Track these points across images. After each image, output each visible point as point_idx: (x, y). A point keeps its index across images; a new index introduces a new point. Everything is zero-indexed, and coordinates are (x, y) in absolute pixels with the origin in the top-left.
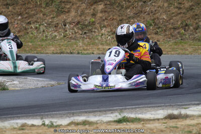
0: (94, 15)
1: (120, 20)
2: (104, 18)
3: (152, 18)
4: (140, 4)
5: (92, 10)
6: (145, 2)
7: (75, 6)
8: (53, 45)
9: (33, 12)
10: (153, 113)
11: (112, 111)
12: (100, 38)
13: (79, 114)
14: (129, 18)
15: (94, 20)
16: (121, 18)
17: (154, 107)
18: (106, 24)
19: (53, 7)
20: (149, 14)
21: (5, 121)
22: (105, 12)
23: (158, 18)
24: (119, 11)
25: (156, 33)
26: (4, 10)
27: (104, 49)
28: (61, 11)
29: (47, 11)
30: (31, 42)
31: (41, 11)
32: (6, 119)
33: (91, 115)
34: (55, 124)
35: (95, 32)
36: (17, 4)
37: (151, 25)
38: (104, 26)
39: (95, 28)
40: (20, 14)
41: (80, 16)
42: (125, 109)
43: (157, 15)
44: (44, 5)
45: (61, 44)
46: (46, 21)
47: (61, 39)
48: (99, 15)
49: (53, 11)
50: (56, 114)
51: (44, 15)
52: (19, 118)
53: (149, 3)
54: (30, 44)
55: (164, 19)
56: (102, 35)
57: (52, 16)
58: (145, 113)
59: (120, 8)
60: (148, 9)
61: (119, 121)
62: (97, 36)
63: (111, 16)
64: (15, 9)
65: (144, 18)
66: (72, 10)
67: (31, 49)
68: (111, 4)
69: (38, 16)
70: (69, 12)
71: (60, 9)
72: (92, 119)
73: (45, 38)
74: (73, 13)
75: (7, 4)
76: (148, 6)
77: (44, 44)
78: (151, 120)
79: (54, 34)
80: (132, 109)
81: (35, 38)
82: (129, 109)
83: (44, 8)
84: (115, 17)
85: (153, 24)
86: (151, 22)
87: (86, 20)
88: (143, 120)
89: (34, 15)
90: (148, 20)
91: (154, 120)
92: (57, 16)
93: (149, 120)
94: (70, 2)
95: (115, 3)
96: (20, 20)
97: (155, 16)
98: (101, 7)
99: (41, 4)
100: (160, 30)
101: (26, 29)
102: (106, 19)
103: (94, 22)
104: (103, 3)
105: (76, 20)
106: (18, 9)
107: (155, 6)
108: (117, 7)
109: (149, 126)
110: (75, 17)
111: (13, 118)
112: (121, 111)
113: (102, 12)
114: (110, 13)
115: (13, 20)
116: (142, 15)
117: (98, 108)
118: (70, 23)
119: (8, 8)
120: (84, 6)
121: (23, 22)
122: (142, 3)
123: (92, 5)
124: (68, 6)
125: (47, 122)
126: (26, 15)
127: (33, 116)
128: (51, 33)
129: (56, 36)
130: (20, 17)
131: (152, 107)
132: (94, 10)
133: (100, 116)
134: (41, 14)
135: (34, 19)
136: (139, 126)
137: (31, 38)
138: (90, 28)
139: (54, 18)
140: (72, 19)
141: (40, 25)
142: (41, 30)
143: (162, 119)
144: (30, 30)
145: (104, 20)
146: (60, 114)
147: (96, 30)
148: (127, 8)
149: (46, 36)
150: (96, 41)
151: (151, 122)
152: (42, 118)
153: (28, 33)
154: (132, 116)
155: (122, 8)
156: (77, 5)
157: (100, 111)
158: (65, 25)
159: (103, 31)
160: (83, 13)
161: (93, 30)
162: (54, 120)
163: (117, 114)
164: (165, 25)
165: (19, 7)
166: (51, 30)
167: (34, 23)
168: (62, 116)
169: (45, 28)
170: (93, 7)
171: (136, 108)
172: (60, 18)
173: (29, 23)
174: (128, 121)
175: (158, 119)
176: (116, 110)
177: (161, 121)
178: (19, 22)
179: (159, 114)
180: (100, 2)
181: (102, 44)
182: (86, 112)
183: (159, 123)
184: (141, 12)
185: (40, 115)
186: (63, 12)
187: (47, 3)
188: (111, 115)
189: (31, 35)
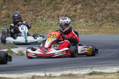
0: (75, 11)
1: (91, 14)
2: (81, 13)
3: (110, 13)
4: (103, 4)
5: (74, 8)
6: (106, 3)
7: (64, 6)
8: (51, 29)
9: (39, 9)
10: (111, 69)
11: (86, 68)
12: (79, 25)
13: (67, 70)
14: (96, 12)
15: (75, 14)
16: (91, 13)
17: (111, 65)
18: (82, 16)
19: (51, 6)
20: (108, 10)
21: (23, 74)
22: (82, 9)
23: (113, 13)
24: (90, 9)
25: (113, 22)
26: (22, 8)
27: (81, 31)
28: (56, 9)
29: (48, 8)
30: (38, 27)
31: (44, 9)
32: (24, 72)
33: (74, 70)
34: (52, 75)
35: (76, 21)
36: (30, 4)
37: (109, 17)
38: (82, 18)
39: (76, 19)
40: (32, 11)
41: (67, 12)
42: (94, 67)
43: (113, 11)
44: (46, 5)
45: (56, 28)
46: (47, 15)
47: (56, 25)
48: (79, 11)
49: (51, 9)
50: (53, 70)
51: (46, 11)
52: (31, 72)
53: (108, 4)
54: (38, 28)
55: (117, 13)
56: (80, 23)
57: (50, 12)
58: (106, 69)
59: (91, 7)
60: (107, 7)
61: (91, 74)
62: (77, 23)
63: (86, 12)
64: (29, 8)
65: (105, 13)
66: (63, 8)
67: (38, 31)
68: (86, 5)
69: (42, 11)
70: (60, 9)
71: (55, 8)
72: (75, 72)
73: (46, 25)
74: (63, 10)
75: (24, 5)
76: (108, 6)
77: (46, 28)
78: (109, 73)
79: (52, 22)
80: (98, 66)
81: (41, 25)
82: (96, 67)
83: (46, 7)
84: (88, 12)
85: (111, 16)
86: (109, 15)
87: (71, 14)
88: (105, 73)
89: (40, 11)
90: (108, 14)
91: (111, 73)
92: (54, 12)
93: (108, 73)
94: (61, 4)
95: (88, 4)
96: (32, 14)
97: (112, 12)
98: (79, 6)
99: (44, 5)
100: (115, 20)
101: (35, 19)
102: (83, 13)
103: (75, 15)
104: (81, 4)
105: (65, 14)
106: (30, 7)
107: (112, 6)
108: (90, 6)
109: (108, 77)
110: (64, 12)
111: (28, 72)
112: (92, 68)
113: (80, 9)
114: (85, 10)
115: (28, 14)
116: (104, 11)
117: (78, 66)
118: (62, 16)
119: (25, 7)
120: (69, 5)
121: (33, 15)
122: (104, 4)
123: (74, 5)
124: (60, 6)
125: (48, 74)
126: (35, 11)
127: (40, 71)
128: (50, 21)
129: (53, 23)
130: (32, 12)
131: (110, 65)
132: (75, 8)
133: (79, 71)
134: (44, 11)
135: (40, 13)
136: (102, 77)
137: (38, 25)
138: (73, 19)
139: (52, 12)
140: (63, 13)
141: (43, 17)
142: (44, 20)
143: (116, 73)
144: (37, 20)
145: (81, 14)
146: (55, 70)
147: (77, 20)
148: (95, 7)
149: (47, 24)
150: (77, 26)
151: (110, 74)
152: (45, 72)
153: (36, 22)
154: (98, 71)
155: (92, 7)
156: (66, 5)
157: (79, 68)
158: (58, 17)
159: (81, 20)
160: (69, 10)
161: (75, 20)
162: (52, 73)
163: (89, 70)
164: (118, 17)
165: (31, 6)
166: (50, 20)
167: (40, 16)
168: (56, 71)
169: (46, 19)
170: (75, 6)
171: (101, 66)
172: (55, 13)
173: (37, 16)
174: (96, 74)
175: (114, 73)
176: (89, 67)
177: (115, 74)
178: (31, 15)
179: (114, 70)
180: (79, 3)
181: (80, 28)
182: (71, 69)
183: (114, 75)
184: (104, 9)
185: (43, 70)
186: (57, 9)
187: (48, 4)
188: (86, 70)
189: (38, 23)
